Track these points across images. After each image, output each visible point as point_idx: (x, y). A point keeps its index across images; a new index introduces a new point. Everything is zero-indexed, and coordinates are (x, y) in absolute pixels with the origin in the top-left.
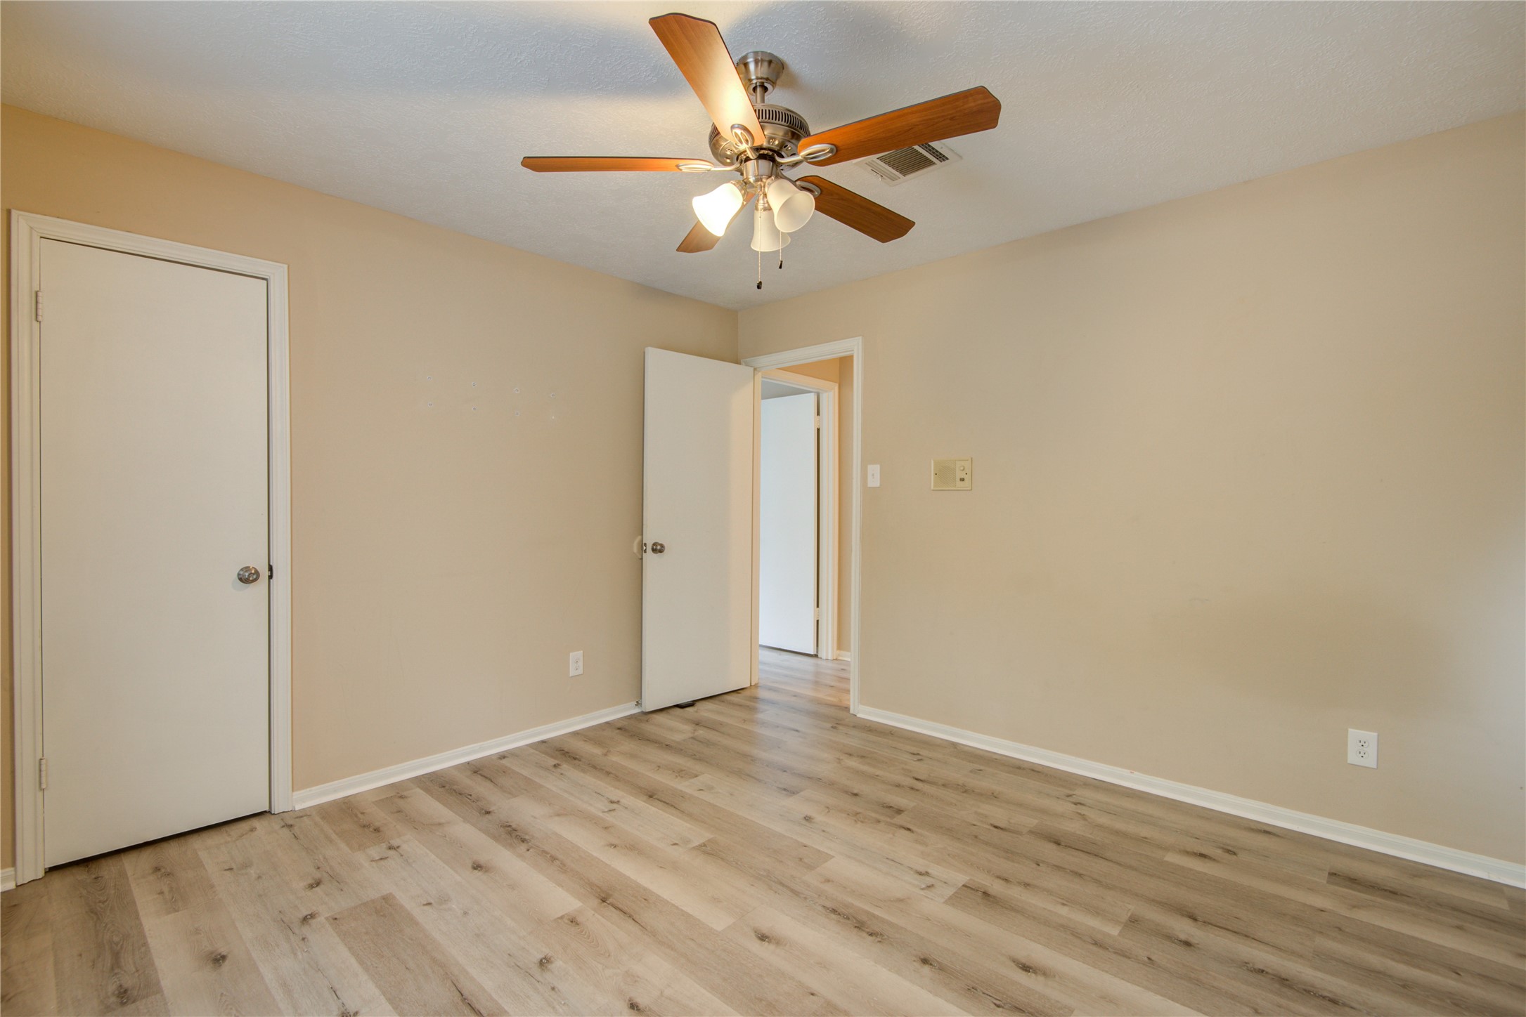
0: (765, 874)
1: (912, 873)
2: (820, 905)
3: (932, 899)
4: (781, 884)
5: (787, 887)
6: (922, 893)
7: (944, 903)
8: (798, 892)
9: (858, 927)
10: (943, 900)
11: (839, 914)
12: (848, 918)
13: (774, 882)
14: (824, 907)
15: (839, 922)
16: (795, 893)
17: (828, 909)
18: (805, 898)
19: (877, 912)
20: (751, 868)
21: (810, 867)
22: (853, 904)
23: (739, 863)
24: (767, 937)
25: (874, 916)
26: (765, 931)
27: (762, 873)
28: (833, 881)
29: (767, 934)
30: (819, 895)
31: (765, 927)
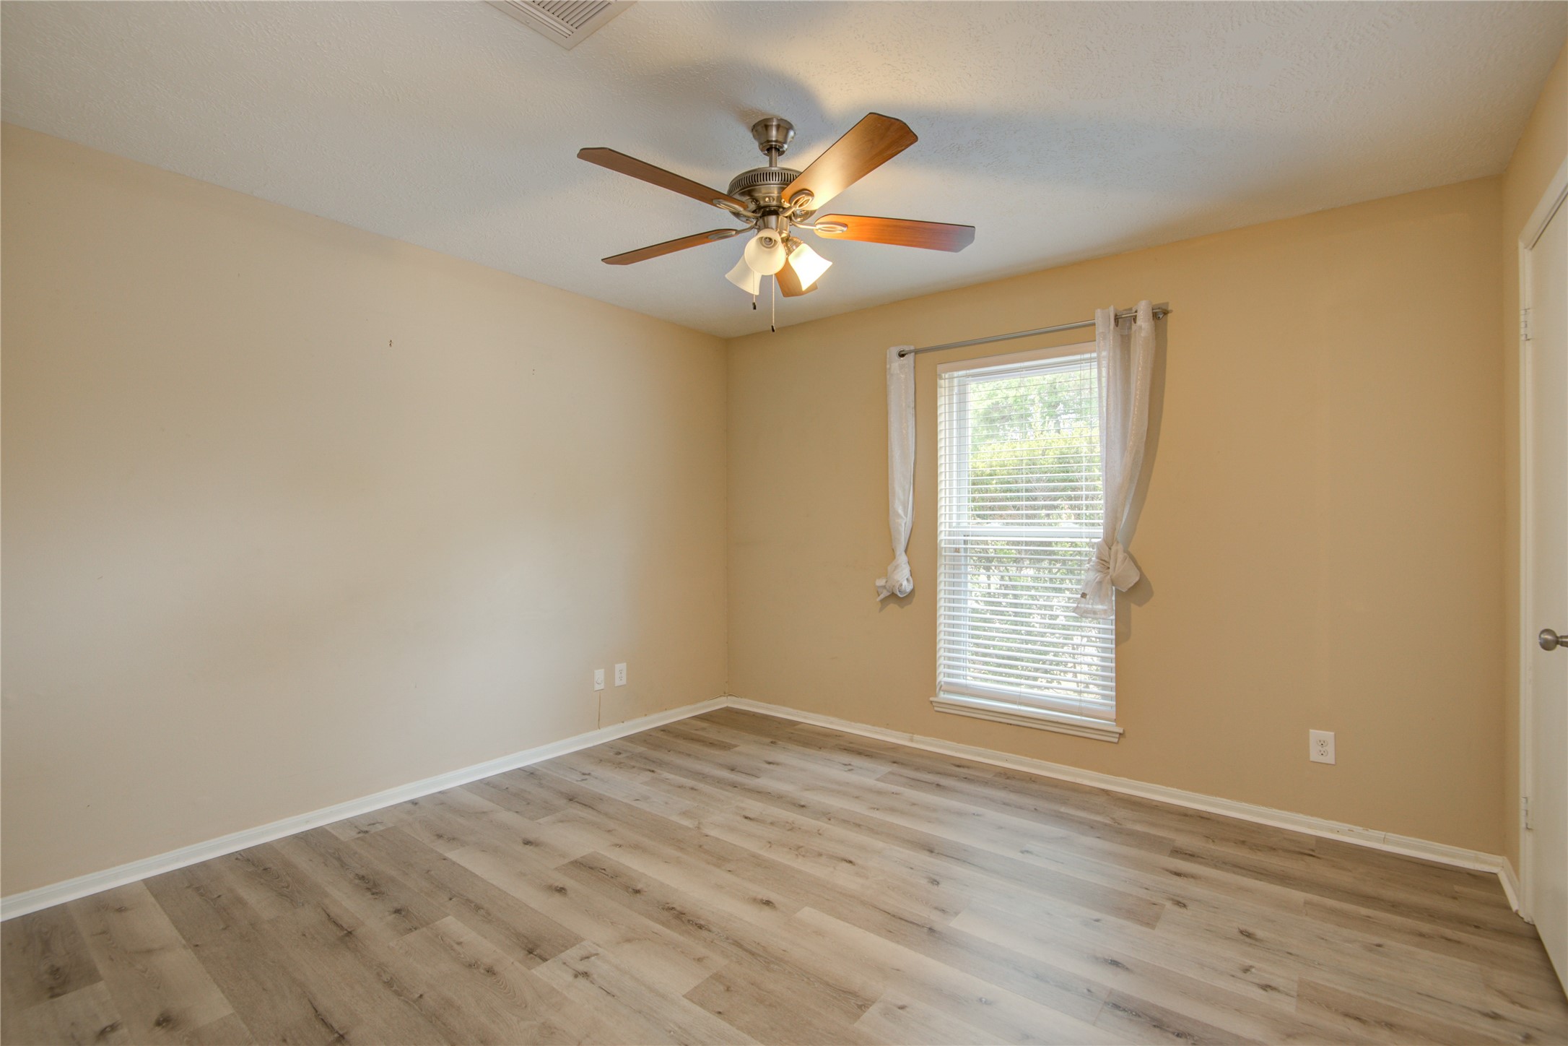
0: (772, 966)
1: (595, 976)
2: (713, 933)
3: (594, 943)
4: (752, 954)
5: (746, 950)
6: (600, 950)
7: (583, 940)
8: (733, 944)
9: (682, 914)
10: (584, 943)
11: (696, 924)
12: (689, 921)
13: (761, 956)
14: (710, 931)
15: (699, 918)
16: (737, 944)
17: (706, 929)
18: (727, 938)
19: (658, 927)
20: (789, 972)
21: (717, 977)
22: (680, 934)
23: (806, 980)
24: (764, 903)
25: (663, 924)
26: (766, 908)
27: (776, 967)
28: (694, 959)
29: (765, 906)
30: (712, 942)
31: (767, 912)
